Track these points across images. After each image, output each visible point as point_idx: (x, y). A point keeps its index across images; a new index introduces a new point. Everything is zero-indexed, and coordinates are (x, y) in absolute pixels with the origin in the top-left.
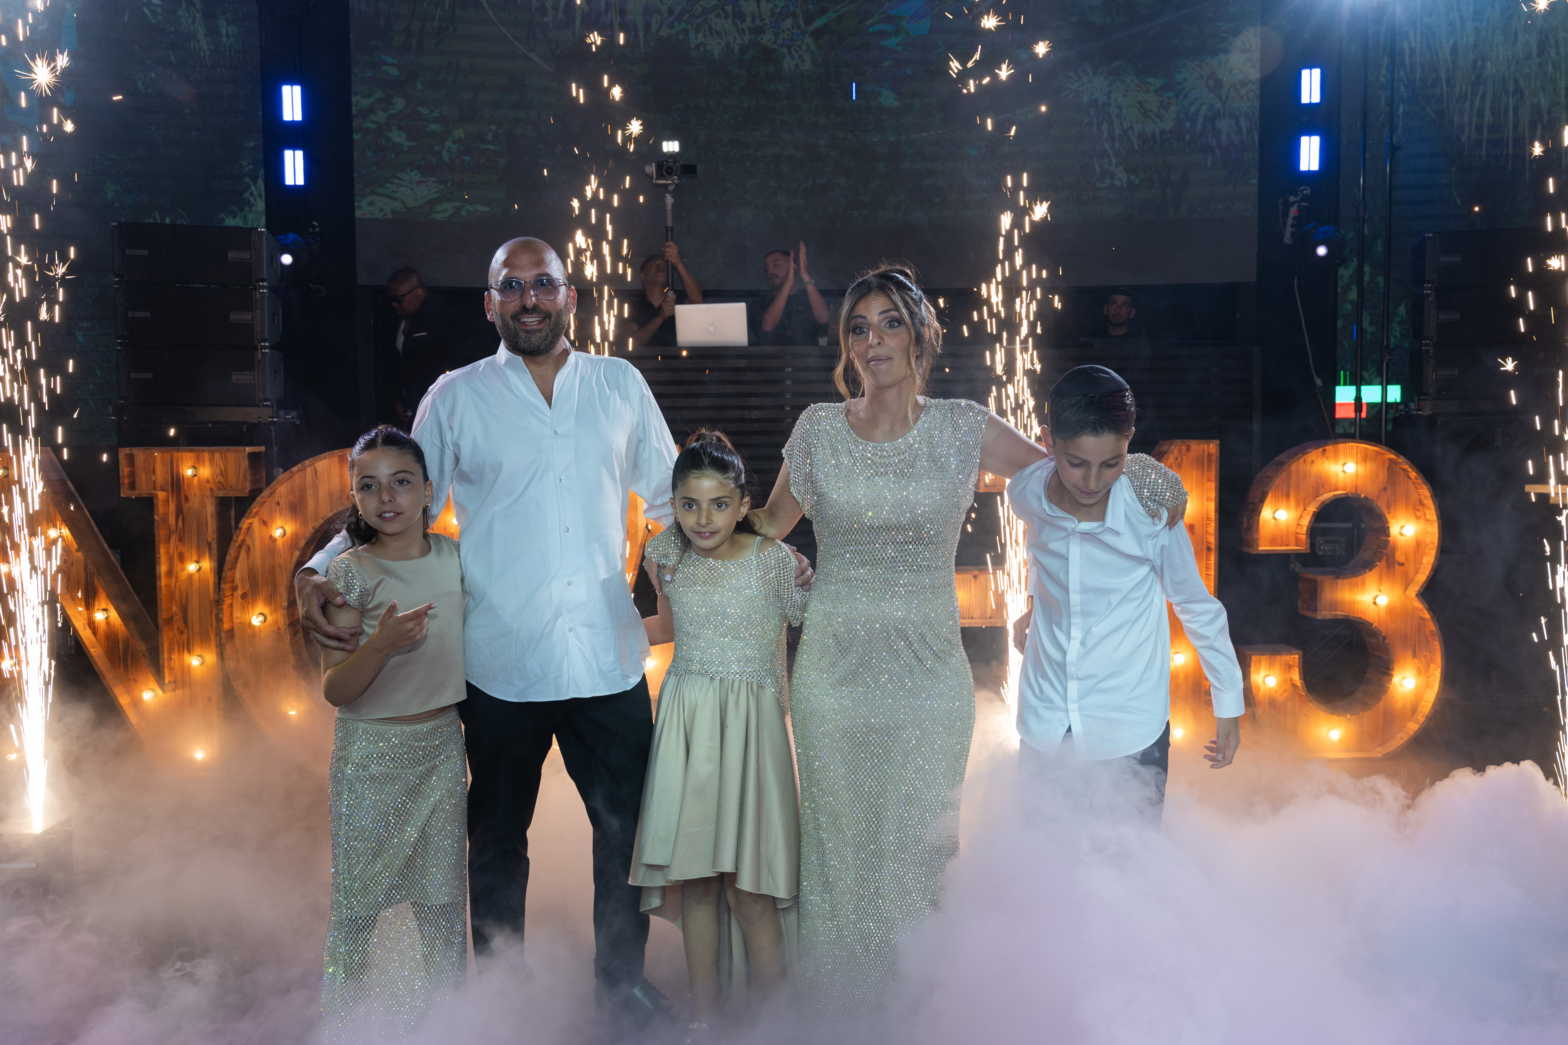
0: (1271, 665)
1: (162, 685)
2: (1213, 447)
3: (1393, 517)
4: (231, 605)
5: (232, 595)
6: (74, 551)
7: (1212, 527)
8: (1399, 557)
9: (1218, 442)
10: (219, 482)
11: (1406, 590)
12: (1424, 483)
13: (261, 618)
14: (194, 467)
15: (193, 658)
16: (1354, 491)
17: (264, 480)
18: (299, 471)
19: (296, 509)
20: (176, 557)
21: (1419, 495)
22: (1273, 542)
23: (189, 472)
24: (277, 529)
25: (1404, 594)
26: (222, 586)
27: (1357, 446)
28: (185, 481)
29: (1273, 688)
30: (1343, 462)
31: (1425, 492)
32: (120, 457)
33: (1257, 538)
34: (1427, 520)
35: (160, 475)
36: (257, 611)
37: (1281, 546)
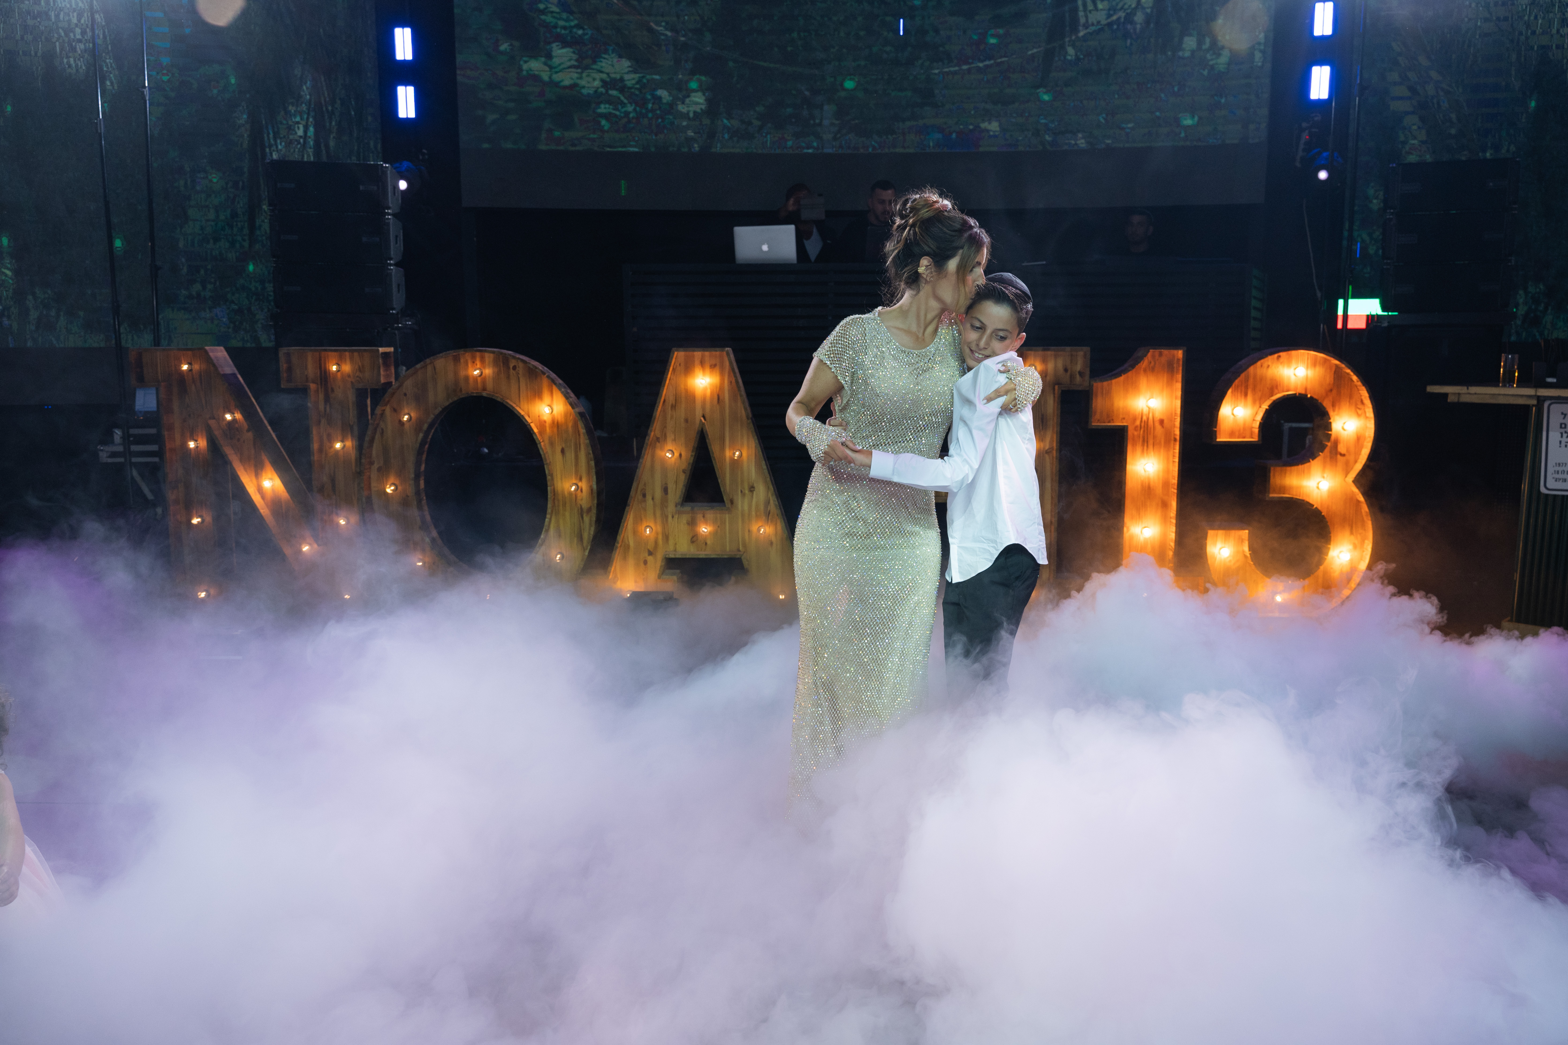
0: (1226, 539)
1: (316, 541)
2: (1180, 354)
3: (1337, 415)
4: (370, 478)
5: (370, 468)
6: (245, 432)
7: (1178, 422)
8: (1341, 449)
9: (1185, 348)
10: (357, 376)
11: (1346, 477)
12: (1364, 385)
13: (393, 488)
14: (338, 364)
15: (340, 518)
16: (1303, 392)
17: (394, 376)
18: (421, 368)
19: (419, 399)
20: (325, 437)
21: (1361, 396)
22: (1232, 434)
23: (334, 368)
24: (405, 415)
25: (1345, 480)
26: (363, 461)
27: (1308, 353)
28: (331, 376)
29: (1228, 557)
30: (1295, 367)
31: (1364, 393)
32: (280, 355)
33: (1216, 431)
34: (1367, 418)
35: (311, 370)
36: (390, 482)
37: (1238, 438)
